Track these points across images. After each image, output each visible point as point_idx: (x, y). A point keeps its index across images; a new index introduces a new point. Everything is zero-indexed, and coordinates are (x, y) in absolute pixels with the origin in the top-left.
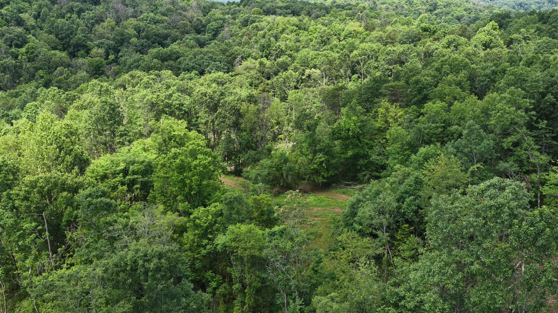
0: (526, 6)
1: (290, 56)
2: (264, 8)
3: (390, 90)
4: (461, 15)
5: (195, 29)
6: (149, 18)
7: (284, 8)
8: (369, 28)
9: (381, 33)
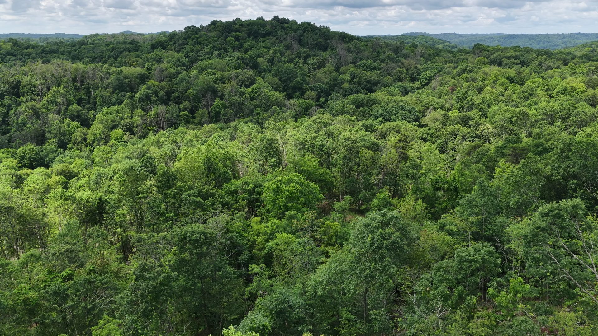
2: (491, 57)
5: (411, 77)
6: (366, 65)
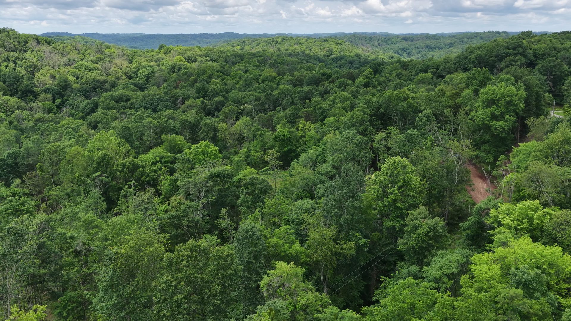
0: (408, 51)
1: (223, 96)
2: (185, 56)
3: (305, 114)
4: (353, 60)
6: (84, 66)
7: (204, 56)
8: (281, 74)
9: (290, 77)
